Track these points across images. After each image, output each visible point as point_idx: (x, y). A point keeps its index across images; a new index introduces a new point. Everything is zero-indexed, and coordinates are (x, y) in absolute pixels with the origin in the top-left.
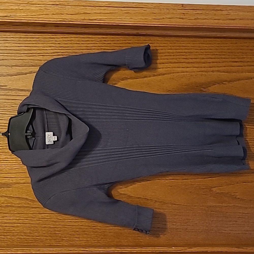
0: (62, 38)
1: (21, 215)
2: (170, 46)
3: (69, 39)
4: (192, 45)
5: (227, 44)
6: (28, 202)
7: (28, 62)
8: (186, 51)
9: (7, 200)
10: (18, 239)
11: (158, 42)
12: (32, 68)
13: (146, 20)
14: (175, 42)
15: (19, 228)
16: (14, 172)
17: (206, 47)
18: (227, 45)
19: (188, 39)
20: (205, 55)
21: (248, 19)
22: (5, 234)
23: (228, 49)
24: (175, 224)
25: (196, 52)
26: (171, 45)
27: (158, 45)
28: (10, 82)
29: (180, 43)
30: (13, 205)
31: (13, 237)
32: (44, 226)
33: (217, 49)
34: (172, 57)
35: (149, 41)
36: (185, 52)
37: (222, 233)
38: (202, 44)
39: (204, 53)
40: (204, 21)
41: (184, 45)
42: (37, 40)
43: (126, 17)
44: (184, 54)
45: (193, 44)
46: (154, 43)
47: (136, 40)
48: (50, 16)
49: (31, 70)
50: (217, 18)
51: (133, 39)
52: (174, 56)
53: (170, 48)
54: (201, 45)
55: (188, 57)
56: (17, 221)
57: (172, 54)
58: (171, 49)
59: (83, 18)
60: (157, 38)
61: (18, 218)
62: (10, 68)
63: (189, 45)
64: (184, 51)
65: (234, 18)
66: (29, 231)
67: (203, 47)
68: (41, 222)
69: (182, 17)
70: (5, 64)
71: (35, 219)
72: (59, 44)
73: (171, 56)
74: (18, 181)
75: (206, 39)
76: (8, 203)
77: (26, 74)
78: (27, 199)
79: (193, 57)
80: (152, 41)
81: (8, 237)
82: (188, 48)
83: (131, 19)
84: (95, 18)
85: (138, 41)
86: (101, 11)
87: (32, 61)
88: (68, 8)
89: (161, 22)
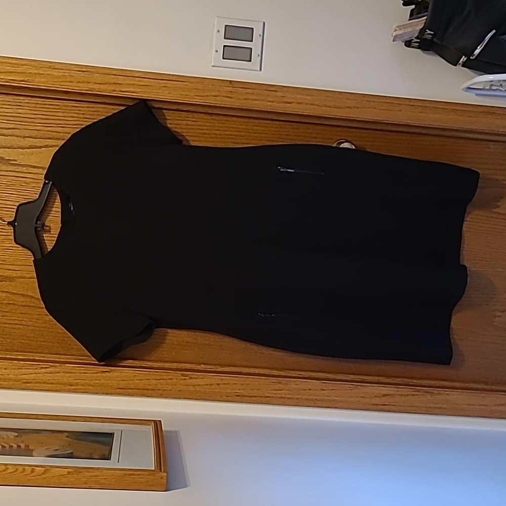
0: (88, 107)
1: (24, 315)
2: (218, 127)
3: (95, 109)
4: (245, 127)
5: (286, 128)
6: (33, 300)
7: (44, 134)
8: (236, 133)
9: (8, 296)
10: (20, 344)
11: (203, 120)
12: (48, 142)
13: (187, 96)
14: (224, 122)
15: (21, 331)
16: (19, 263)
17: (261, 130)
18: (287, 130)
19: (240, 119)
20: (259, 140)
21: (307, 104)
22: (4, 336)
23: (287, 135)
24: (207, 339)
25: (249, 136)
26: (218, 125)
27: (203, 124)
28: (21, 157)
29: (230, 124)
30: (16, 303)
31: (13, 341)
32: (51, 330)
33: (273, 134)
34: (219, 140)
35: (192, 118)
36: (234, 135)
37: (264, 353)
38: (256, 126)
39: (259, 138)
40: (256, 102)
41: (234, 126)
42: (57, 107)
43: (164, 91)
44: (234, 137)
45: (246, 125)
46: (199, 121)
47: (176, 117)
48: (75, 84)
49: (47, 143)
50: (270, 100)
51: (173, 115)
52: (221, 138)
53: (217, 128)
54: (254, 128)
55: (239, 141)
56: (19, 322)
57: (219, 136)
58: (218, 130)
59: (113, 88)
60: (203, 115)
61: (20, 319)
62: (22, 139)
63: (240, 127)
64: (233, 133)
65: (290, 101)
66: (32, 335)
67: (258, 130)
68: (47, 325)
69: (229, 95)
70: (16, 134)
71: (41, 322)
72: (83, 114)
73: (218, 138)
74: (23, 275)
75: (261, 121)
76: (9, 301)
77: (41, 147)
78: (32, 297)
79: (245, 142)
80: (195, 118)
81: (8, 340)
82: (239, 130)
83: (169, 93)
84: (127, 90)
85: (180, 117)
86: (135, 82)
87: (49, 133)
88: (96, 76)
89: (204, 100)
